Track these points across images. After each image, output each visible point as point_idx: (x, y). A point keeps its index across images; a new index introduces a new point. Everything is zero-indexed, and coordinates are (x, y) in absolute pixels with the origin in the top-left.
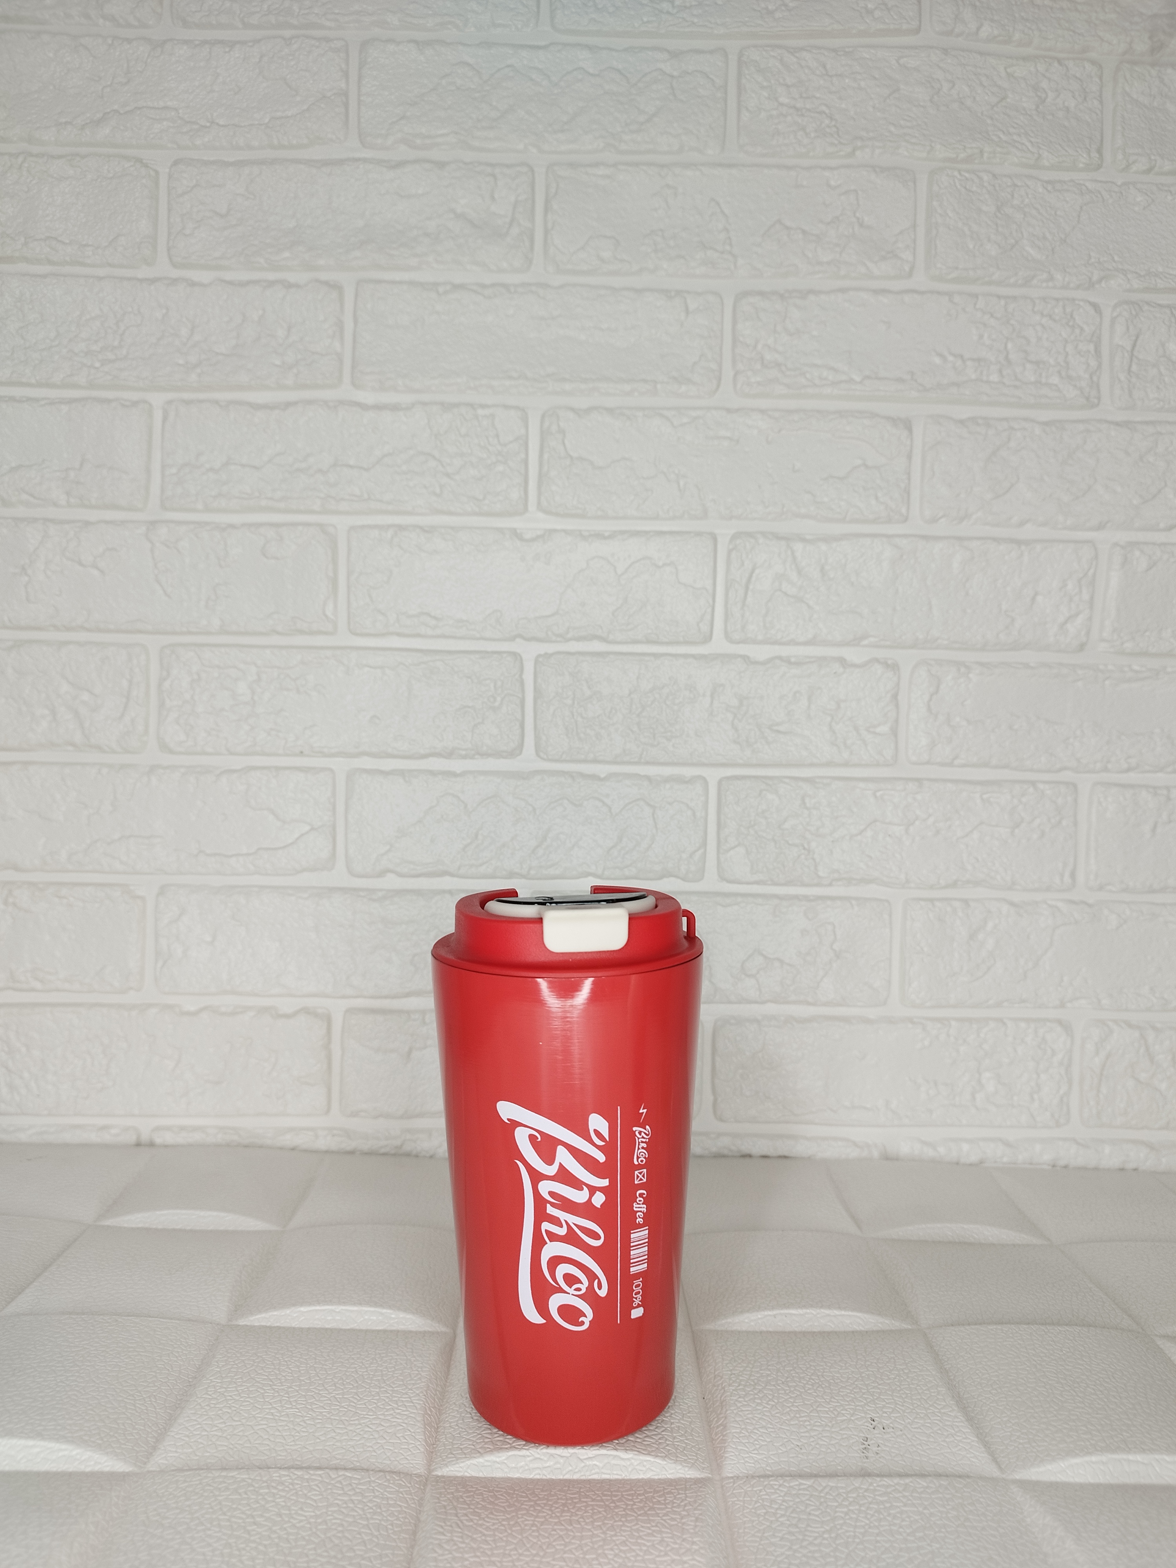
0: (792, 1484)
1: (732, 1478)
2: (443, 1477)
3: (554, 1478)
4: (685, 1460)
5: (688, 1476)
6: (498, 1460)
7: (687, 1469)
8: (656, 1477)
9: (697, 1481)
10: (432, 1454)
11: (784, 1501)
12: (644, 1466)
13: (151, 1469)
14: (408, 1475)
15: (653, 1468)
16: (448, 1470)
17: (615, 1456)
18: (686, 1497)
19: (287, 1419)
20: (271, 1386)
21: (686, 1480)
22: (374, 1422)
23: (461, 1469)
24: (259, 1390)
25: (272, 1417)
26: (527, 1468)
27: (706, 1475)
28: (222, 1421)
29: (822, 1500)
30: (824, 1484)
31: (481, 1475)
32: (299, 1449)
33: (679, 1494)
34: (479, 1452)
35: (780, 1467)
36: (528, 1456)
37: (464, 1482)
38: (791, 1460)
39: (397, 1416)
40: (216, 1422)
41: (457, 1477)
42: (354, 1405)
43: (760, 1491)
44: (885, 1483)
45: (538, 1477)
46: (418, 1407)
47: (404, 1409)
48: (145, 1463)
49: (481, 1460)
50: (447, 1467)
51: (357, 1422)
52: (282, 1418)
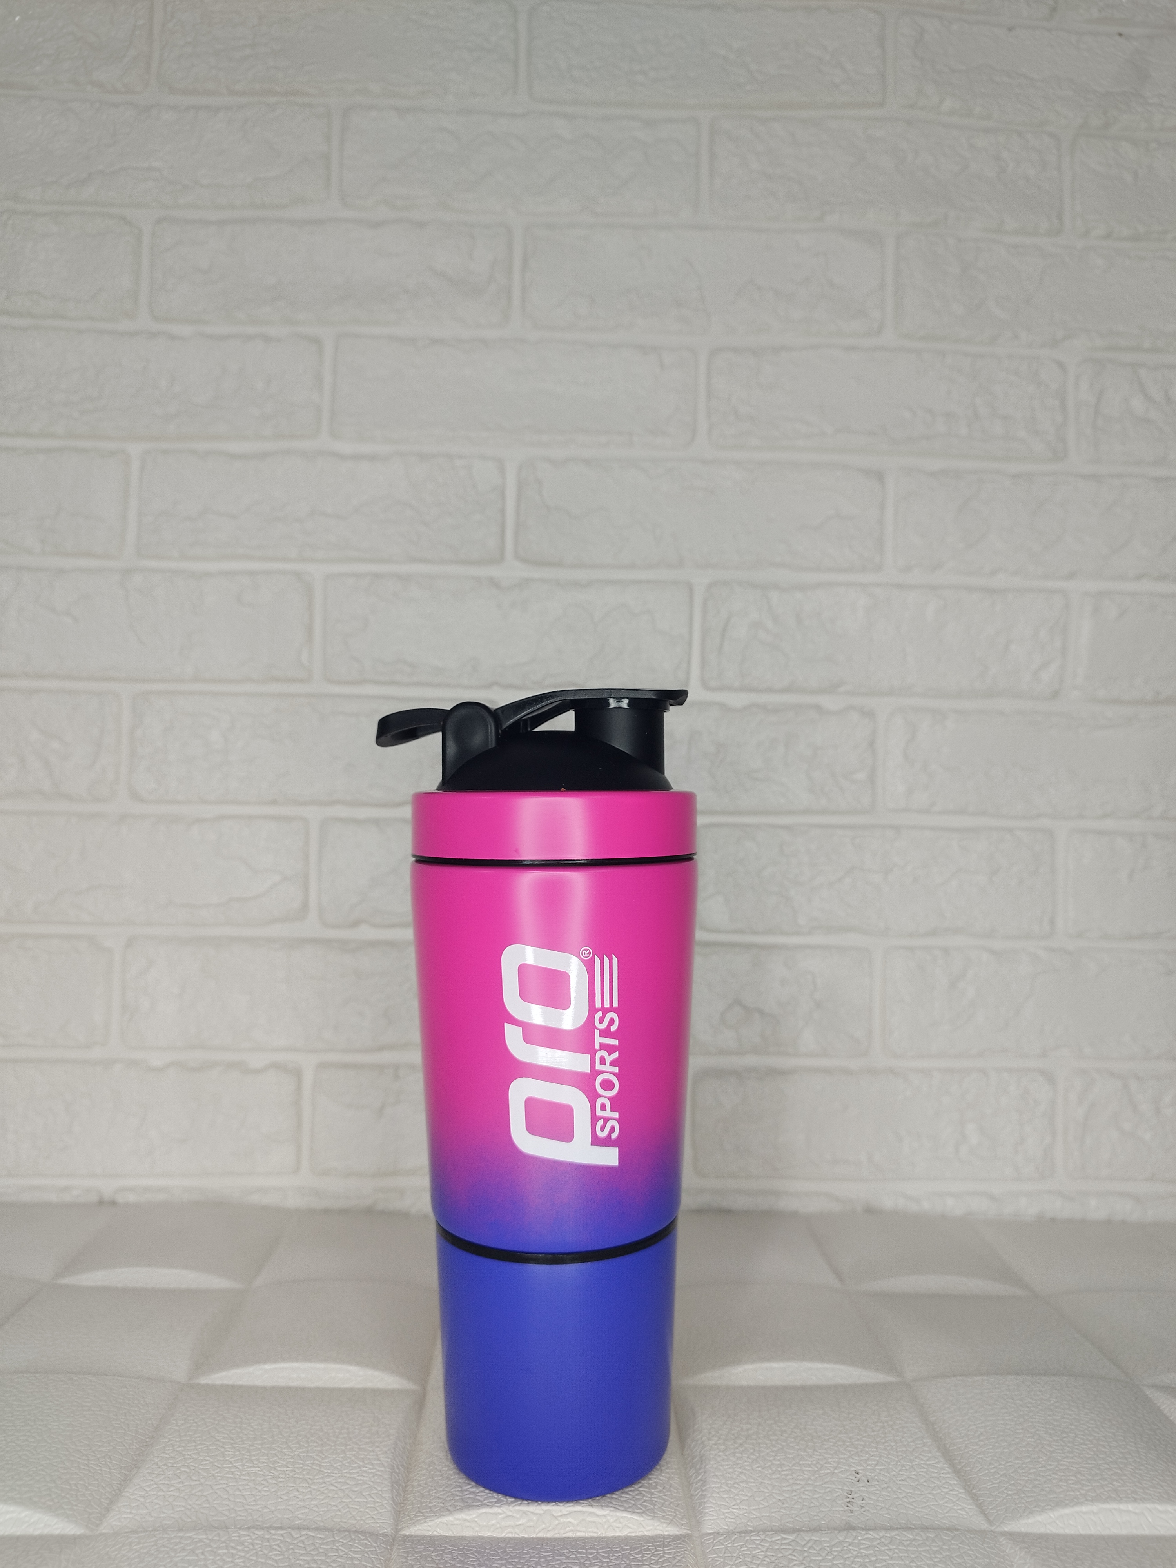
0: (774, 1539)
1: (712, 1534)
2: (411, 1536)
3: (526, 1536)
4: (664, 1516)
5: (666, 1533)
6: (468, 1518)
7: (665, 1525)
8: (633, 1535)
9: (676, 1538)
10: (399, 1513)
11: (766, 1556)
12: (621, 1523)
13: (104, 1531)
14: (374, 1535)
15: (630, 1525)
16: (416, 1529)
17: (590, 1513)
18: (665, 1553)
19: (248, 1478)
20: (231, 1444)
21: (664, 1537)
22: (340, 1480)
23: (429, 1528)
24: (219, 1448)
25: (232, 1476)
26: (498, 1526)
27: (685, 1531)
28: (179, 1480)
29: (806, 1554)
30: (808, 1539)
31: (450, 1534)
32: (260, 1509)
33: (657, 1551)
34: (449, 1510)
35: (761, 1523)
36: (500, 1514)
37: (432, 1541)
38: (773, 1515)
39: (364, 1474)
40: (174, 1482)
41: (425, 1536)
42: (319, 1463)
43: (741, 1546)
44: (870, 1536)
45: (510, 1535)
46: (386, 1464)
47: (371, 1467)
48: (98, 1526)
49: (450, 1518)
50: (415, 1526)
51: (320, 1481)
52: (242, 1477)
